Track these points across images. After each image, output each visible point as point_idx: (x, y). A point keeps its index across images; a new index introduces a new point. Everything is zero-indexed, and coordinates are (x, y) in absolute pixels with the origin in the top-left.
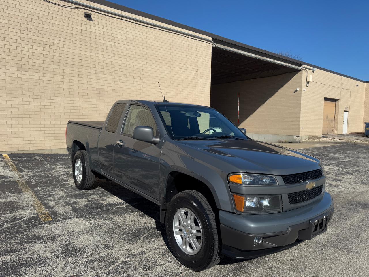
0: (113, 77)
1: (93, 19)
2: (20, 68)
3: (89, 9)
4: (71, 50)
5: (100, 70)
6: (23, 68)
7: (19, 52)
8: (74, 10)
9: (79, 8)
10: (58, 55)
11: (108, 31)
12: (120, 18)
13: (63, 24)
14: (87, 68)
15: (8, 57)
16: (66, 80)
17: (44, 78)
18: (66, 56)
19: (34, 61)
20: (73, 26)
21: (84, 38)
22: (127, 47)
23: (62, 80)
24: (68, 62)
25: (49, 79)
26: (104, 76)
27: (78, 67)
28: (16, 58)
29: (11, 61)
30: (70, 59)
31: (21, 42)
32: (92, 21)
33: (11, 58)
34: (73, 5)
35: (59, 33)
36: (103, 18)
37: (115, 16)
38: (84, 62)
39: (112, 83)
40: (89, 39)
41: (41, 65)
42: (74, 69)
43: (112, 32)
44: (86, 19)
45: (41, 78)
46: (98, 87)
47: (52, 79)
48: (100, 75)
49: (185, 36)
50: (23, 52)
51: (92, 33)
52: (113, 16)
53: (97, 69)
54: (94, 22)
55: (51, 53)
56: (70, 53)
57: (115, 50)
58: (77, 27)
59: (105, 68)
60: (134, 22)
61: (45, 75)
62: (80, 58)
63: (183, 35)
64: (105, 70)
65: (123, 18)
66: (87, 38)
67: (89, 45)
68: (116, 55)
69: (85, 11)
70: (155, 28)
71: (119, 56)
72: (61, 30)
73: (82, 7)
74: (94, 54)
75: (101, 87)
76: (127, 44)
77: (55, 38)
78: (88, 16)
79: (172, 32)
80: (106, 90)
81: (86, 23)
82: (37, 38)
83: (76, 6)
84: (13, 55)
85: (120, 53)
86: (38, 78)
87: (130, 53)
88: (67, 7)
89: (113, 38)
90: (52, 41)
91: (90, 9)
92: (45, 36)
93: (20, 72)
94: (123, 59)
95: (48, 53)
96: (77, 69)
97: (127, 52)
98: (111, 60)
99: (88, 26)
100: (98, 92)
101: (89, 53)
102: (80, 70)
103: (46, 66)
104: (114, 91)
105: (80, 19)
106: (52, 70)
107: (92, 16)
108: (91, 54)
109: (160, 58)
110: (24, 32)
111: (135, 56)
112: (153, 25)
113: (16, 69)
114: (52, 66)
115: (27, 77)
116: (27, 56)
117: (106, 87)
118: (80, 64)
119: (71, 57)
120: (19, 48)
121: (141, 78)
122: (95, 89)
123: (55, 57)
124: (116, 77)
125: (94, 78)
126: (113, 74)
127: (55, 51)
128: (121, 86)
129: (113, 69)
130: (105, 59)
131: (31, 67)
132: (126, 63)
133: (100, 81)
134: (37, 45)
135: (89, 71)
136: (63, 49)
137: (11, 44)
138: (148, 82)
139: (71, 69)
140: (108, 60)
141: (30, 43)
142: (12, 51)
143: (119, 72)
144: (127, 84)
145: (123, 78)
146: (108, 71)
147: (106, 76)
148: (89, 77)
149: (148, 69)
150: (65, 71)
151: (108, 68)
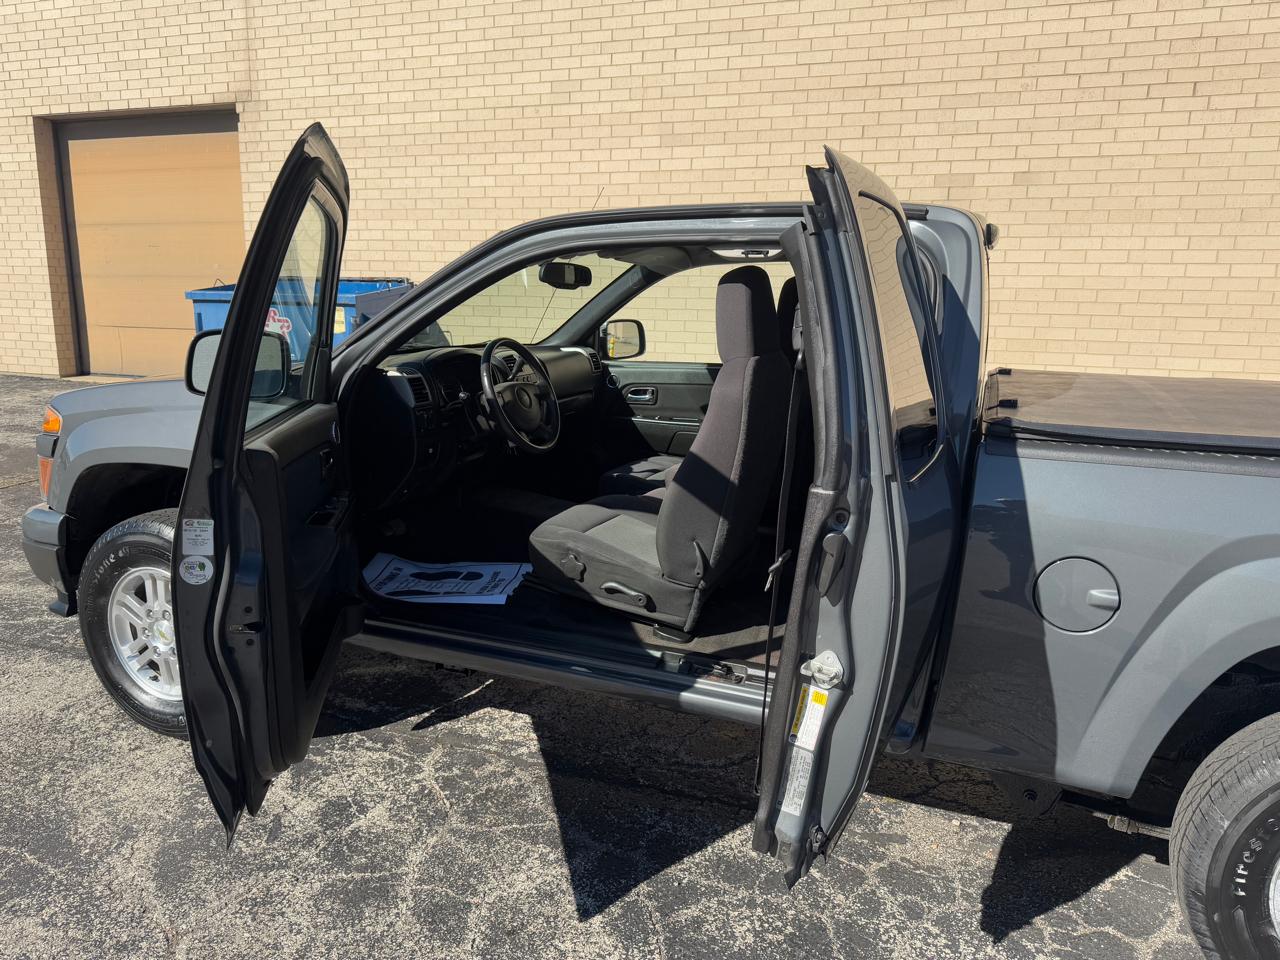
0: (1027, 112)
2: (670, 138)
4: (841, 30)
5: (964, 88)
6: (678, 134)
7: (669, 80)
10: (792, 59)
14: (902, 91)
15: (637, 106)
18: (820, 57)
19: (712, 102)
25: (751, 162)
26: (978, 114)
27: (865, 93)
28: (659, 105)
29: (645, 118)
30: (832, 69)
31: (676, 43)
33: (648, 105)
38: (889, 66)
39: (1016, 139)
41: (731, 113)
42: (849, 107)
45: (730, 163)
46: (943, 169)
47: (764, 161)
48: (962, 115)
50: (679, 79)
53: (949, 89)
55: (769, 61)
56: (835, 43)
59: (989, 73)
61: (742, 149)
62: (878, 53)
64: (989, 86)
74: (940, 22)
75: (958, 168)
80: (979, 181)
82: (725, 13)
84: (650, 93)
86: (718, 163)
93: (667, 152)
95: (757, 62)
96: (859, 107)
98: (1024, 29)
102: (872, 106)
103: (745, 112)
104: (1022, 178)
106: (767, 124)
108: (926, 23)
113: (656, 141)
114: (765, 111)
115: (686, 165)
116: (689, 91)
117: (983, 166)
118: (873, 80)
119: (838, 56)
120: (668, 68)
121: (1202, 89)
122: (929, 181)
123: (780, 73)
124: (1041, 111)
125: (931, 129)
126: (1026, 97)
127: (782, 47)
128: (1065, 151)
129: (1030, 70)
130: (994, 31)
131: (699, 127)
132: (1110, 23)
133: (959, 141)
134: (723, 38)
135: (907, 105)
136: (812, 32)
137: (648, 57)
138: (1249, 101)
139: (836, 107)
140: (1008, 31)
141: (702, 40)
142: (649, 81)
143: (1062, 82)
144: (1104, 136)
145: (1084, 109)
146: (1002, 86)
147: (987, 113)
148: (908, 130)
149: (1256, 28)
150: (812, 122)
151: (1003, 72)
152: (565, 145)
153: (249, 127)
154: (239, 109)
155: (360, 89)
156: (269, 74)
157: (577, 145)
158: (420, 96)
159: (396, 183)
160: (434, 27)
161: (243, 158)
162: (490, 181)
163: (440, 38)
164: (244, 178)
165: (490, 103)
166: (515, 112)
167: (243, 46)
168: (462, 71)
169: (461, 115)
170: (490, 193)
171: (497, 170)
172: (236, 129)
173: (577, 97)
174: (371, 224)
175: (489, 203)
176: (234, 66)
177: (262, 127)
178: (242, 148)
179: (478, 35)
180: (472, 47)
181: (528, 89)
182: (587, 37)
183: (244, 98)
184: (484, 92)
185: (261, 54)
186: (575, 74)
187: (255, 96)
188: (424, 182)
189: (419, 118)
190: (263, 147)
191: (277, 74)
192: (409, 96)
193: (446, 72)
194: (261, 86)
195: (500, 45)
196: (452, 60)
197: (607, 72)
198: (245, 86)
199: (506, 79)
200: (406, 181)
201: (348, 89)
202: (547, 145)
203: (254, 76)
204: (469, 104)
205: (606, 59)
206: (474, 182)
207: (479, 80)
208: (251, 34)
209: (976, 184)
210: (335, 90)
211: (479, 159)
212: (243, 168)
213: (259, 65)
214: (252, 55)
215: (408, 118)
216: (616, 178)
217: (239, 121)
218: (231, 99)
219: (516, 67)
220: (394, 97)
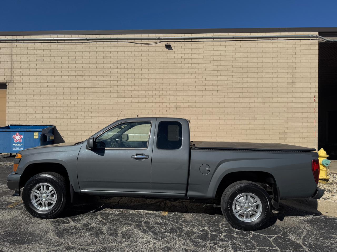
0: (190, 94)
1: (173, 48)
2: (120, 96)
3: (169, 40)
4: (154, 77)
5: (178, 89)
6: (121, 95)
7: (119, 84)
8: (157, 45)
9: (162, 42)
10: (145, 82)
11: (186, 55)
12: (198, 40)
13: (149, 58)
14: (167, 89)
15: (112, 89)
16: (150, 101)
17: (135, 101)
18: (150, 82)
19: (128, 89)
20: (156, 58)
21: (164, 65)
22: (204, 65)
23: (147, 101)
24: (151, 87)
25: (137, 101)
26: (181, 94)
27: (160, 89)
28: (117, 89)
29: (114, 91)
30: (153, 84)
31: (120, 77)
32: (172, 49)
33: (115, 89)
34: (157, 41)
35: (146, 65)
36: (181, 45)
37: (193, 40)
39: (188, 99)
40: (169, 65)
41: (133, 92)
43: (189, 55)
44: (167, 49)
45: (133, 101)
46: (175, 104)
47: (140, 101)
48: (178, 94)
49: (276, 39)
50: (121, 84)
51: (171, 60)
52: (190, 40)
53: (175, 89)
54: (174, 50)
55: (140, 82)
56: (153, 80)
57: (192, 70)
58: (159, 57)
59: (182, 87)
60: (212, 40)
61: (135, 99)
62: (161, 82)
63: (272, 39)
64: (183, 89)
65: (200, 40)
66: (167, 65)
67: (169, 70)
68: (193, 75)
69: (166, 43)
70: (235, 41)
71: (196, 75)
72: (147, 62)
73: (164, 41)
74: (173, 77)
75: (178, 104)
76: (204, 62)
77: (143, 70)
78: (168, 47)
79: (257, 39)
80: (182, 106)
81: (166, 53)
82: (131, 72)
83: (159, 41)
84: (115, 87)
85: (197, 72)
86: (130, 101)
87: (207, 69)
88: (152, 44)
89: (190, 60)
90: (140, 72)
91: (171, 40)
92: (136, 70)
93: (119, 99)
94: (199, 77)
95: (137, 82)
96: (158, 92)
97: (204, 69)
98: (188, 80)
99: (168, 55)
100: (175, 109)
101: (168, 77)
102: (161, 92)
103: (136, 92)
104: (190, 106)
105: (162, 50)
106: (140, 94)
107: (172, 45)
108: (171, 77)
109: (241, 69)
110: (122, 70)
111: (212, 72)
112: (233, 38)
113: (116, 96)
114: (140, 92)
115: (123, 101)
116: (124, 87)
117: (182, 104)
118: (161, 87)
119: (154, 82)
120: (119, 82)
121: (219, 92)
122: (173, 106)
123: (142, 84)
124: (192, 94)
125: (173, 97)
126: (189, 92)
127: (143, 80)
128: (197, 101)
129: (189, 87)
130: (183, 80)
131: (126, 94)
132: (202, 79)
133: (178, 99)
134: (130, 77)
135: (168, 92)
136: (149, 77)
137: (114, 79)
138: (226, 94)
139: (154, 92)
140: (185, 80)
141: (126, 77)
142: (115, 84)
143: (195, 89)
144: (203, 99)
145: (199, 94)
146: (185, 89)
147: (183, 94)
148: (168, 97)
149: (226, 82)
150: (149, 94)
151: (185, 87)
152: (95, 96)
153: (10, 89)
154: (7, 84)
155: (42, 81)
156: (17, 77)
157: (98, 96)
158: (58, 84)
159: (51, 103)
160: (63, 70)
161: (7, 96)
162: (76, 103)
163: (64, 72)
164: (7, 101)
165: (76, 86)
166: (82, 89)
167: (10, 70)
168: (70, 79)
169: (69, 89)
170: (76, 106)
171: (78, 101)
172: (6, 89)
173: (98, 86)
174: (44, 112)
175: (76, 108)
176: (6, 74)
177: (14, 89)
178: (7, 93)
179: (74, 72)
180: (72, 74)
181: (86, 84)
182: (100, 74)
183: (9, 81)
184: (75, 84)
185: (15, 72)
186: (97, 82)
187: (12, 81)
188: (59, 103)
189: (58, 89)
190: (14, 93)
191: (19, 77)
192: (56, 84)
193: (65, 79)
194: (14, 79)
195: (79, 74)
196: (67, 77)
197: (105, 82)
198: (10, 79)
199: (81, 82)
200: (54, 103)
201: (39, 81)
202: (90, 96)
203: (12, 77)
204: (71, 86)
205: (105, 79)
206: (72, 103)
207: (74, 81)
208: (13, 67)
209: (182, 107)
210: (35, 81)
211: (73, 98)
212: (7, 98)
213: (14, 75)
214: (12, 72)
215: (55, 89)
216: (107, 103)
217: (7, 87)
218: (5, 82)
219: (83, 79)
220: (51, 84)
